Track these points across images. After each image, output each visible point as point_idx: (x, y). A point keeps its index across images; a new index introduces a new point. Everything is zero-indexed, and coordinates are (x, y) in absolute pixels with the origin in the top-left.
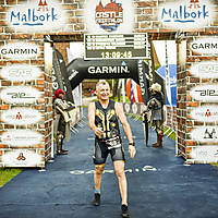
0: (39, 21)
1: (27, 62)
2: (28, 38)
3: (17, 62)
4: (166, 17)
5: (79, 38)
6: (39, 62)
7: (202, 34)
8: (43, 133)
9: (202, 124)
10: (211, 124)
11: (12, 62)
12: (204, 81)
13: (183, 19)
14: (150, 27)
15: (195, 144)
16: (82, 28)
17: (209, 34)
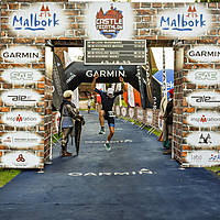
0: (41, 26)
1: (28, 66)
2: (30, 42)
3: (18, 65)
4: (165, 25)
5: (79, 43)
6: (40, 66)
7: (199, 42)
8: (42, 135)
9: (197, 129)
10: (206, 130)
11: (14, 66)
12: (200, 88)
13: (181, 27)
14: (149, 35)
15: (190, 148)
16: (83, 34)
17: (206, 43)
